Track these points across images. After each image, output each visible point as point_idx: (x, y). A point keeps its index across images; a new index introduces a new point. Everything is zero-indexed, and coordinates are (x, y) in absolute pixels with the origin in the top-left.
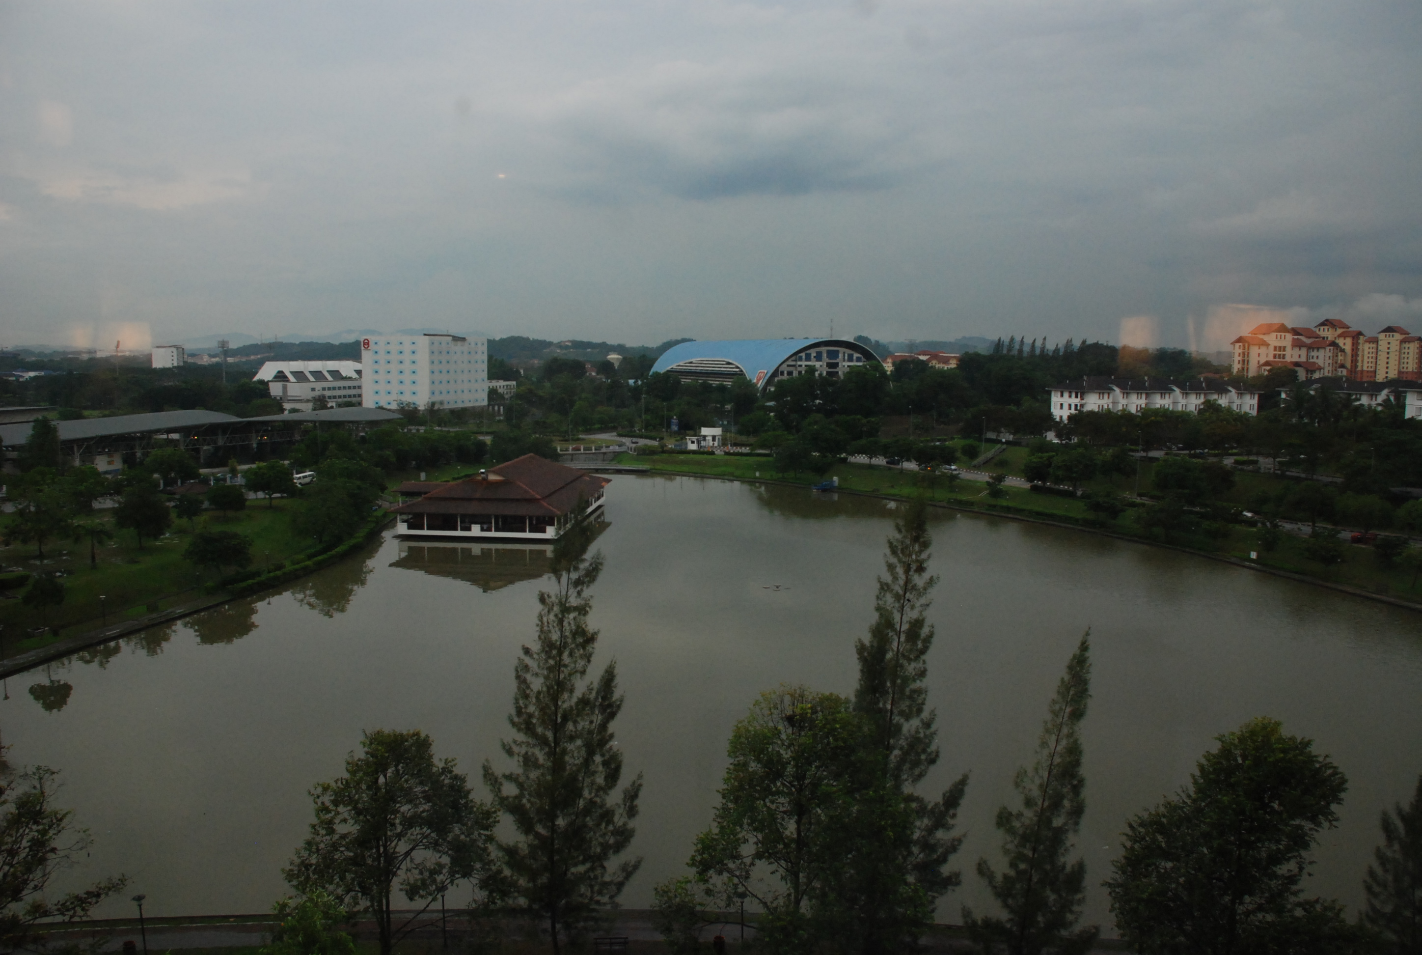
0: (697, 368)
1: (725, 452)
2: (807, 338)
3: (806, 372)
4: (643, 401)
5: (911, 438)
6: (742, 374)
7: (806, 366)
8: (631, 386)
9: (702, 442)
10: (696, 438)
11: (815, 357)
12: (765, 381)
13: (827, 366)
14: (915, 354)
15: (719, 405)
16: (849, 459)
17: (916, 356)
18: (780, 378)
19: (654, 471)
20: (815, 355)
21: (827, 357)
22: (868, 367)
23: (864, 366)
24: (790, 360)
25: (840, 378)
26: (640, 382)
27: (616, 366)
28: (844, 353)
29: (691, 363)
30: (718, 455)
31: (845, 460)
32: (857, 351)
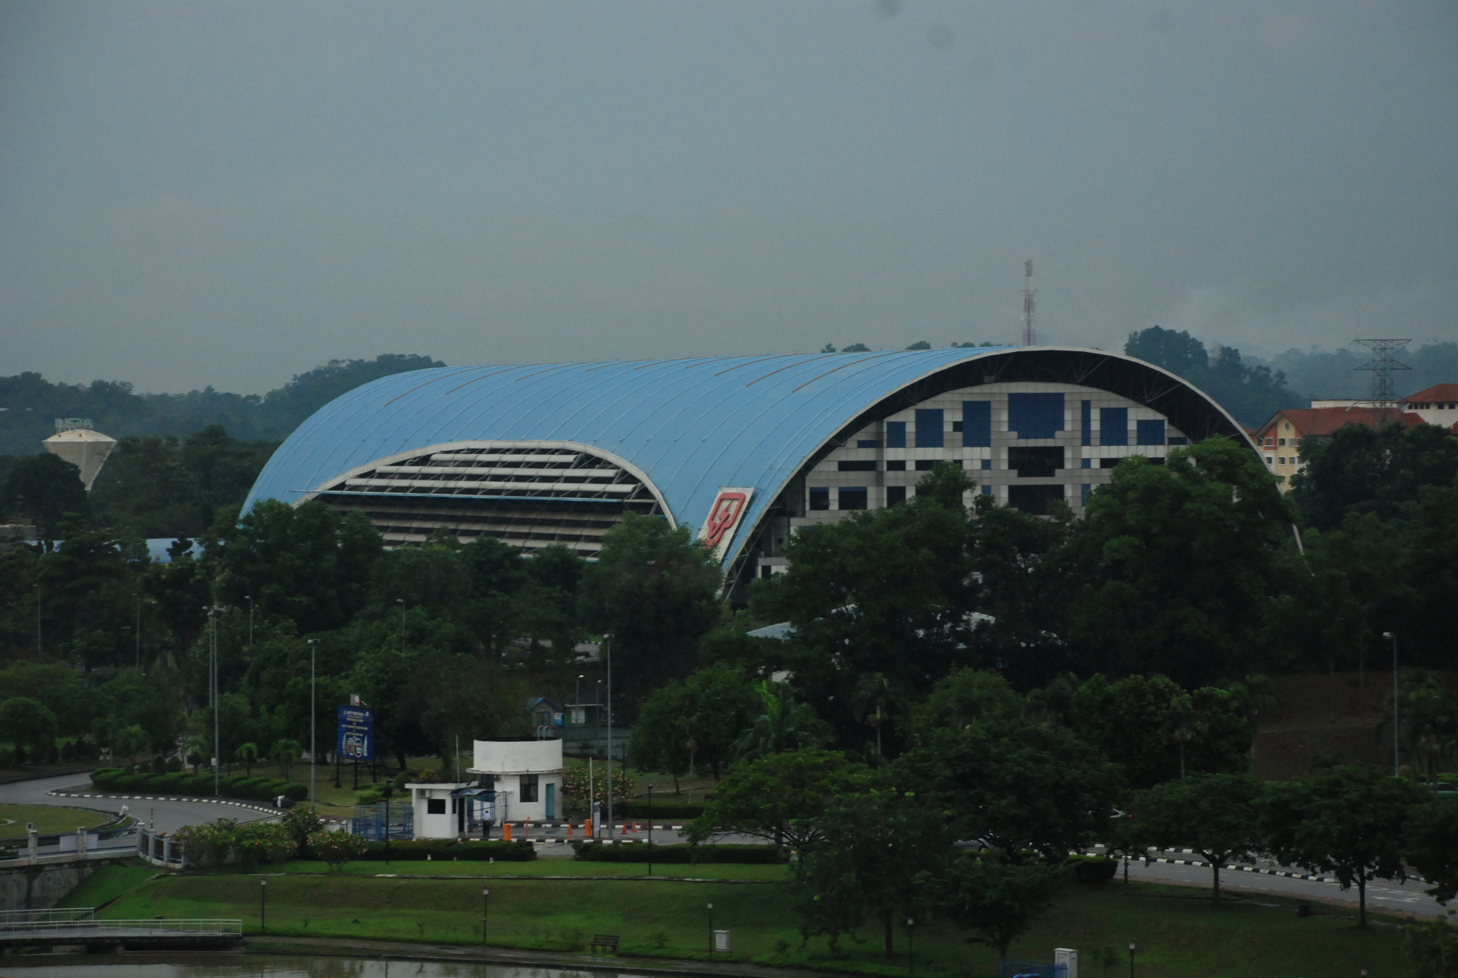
0: (451, 484)
1: (576, 844)
2: (923, 346)
3: (921, 491)
4: (210, 628)
5: (1399, 771)
6: (646, 508)
7: (921, 465)
8: (158, 567)
9: (477, 804)
10: (452, 786)
11: (957, 426)
12: (747, 532)
13: (1012, 466)
14: (1403, 402)
15: (547, 643)
16: (1120, 869)
17: (1407, 411)
18: (813, 518)
19: (259, 940)
20: (959, 417)
21: (1013, 425)
22: (1192, 461)
23: (1178, 463)
24: (852, 442)
25: (1070, 515)
26: (197, 550)
27: (89, 478)
28: (1086, 407)
29: (424, 460)
30: (545, 859)
31: (1105, 868)
32: (1139, 398)
